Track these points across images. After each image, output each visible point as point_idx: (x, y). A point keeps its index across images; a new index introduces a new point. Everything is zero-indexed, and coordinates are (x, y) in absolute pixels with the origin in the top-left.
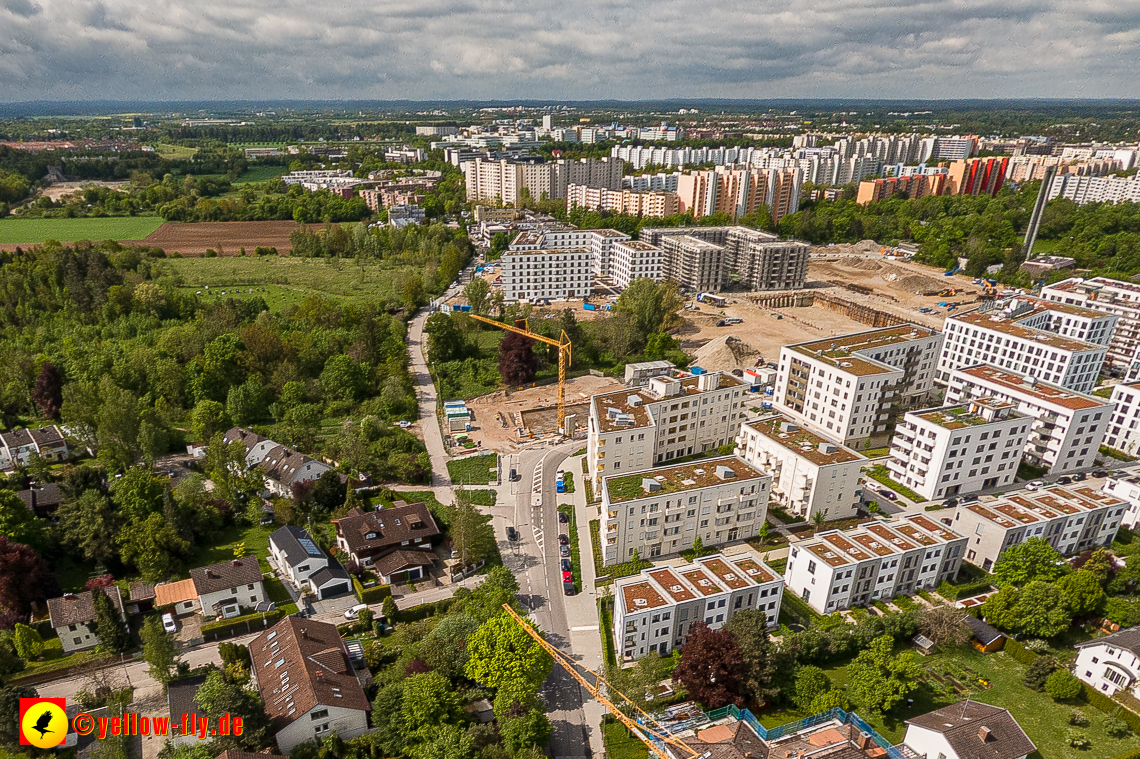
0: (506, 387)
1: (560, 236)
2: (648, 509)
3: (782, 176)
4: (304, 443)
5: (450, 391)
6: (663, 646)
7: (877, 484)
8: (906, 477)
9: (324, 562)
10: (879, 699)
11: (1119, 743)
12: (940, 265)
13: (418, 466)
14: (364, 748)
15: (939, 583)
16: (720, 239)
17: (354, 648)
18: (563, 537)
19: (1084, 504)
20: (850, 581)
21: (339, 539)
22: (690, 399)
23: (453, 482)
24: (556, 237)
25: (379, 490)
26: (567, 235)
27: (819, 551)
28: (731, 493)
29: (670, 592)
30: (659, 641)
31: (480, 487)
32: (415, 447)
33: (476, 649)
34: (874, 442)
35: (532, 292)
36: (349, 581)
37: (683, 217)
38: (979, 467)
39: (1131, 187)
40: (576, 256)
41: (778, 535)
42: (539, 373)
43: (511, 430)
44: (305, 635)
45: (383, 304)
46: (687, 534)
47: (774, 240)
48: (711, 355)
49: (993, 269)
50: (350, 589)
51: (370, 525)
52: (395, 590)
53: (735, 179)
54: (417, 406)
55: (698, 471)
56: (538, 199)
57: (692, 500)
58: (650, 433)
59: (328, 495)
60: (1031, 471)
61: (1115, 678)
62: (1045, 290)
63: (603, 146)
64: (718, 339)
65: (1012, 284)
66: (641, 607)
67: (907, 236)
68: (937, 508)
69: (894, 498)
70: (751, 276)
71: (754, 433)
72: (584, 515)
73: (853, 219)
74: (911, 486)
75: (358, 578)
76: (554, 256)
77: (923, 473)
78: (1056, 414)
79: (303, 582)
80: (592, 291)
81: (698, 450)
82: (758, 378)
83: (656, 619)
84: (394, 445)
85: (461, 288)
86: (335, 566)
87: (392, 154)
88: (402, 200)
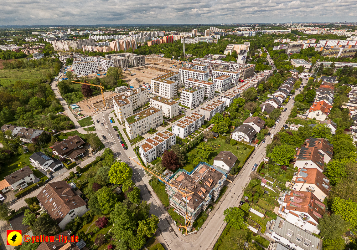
0: (85, 98)
1: (85, 58)
2: (138, 124)
3: (132, 41)
4: (30, 124)
5: (71, 102)
6: (154, 157)
7: (180, 107)
8: (185, 104)
9: (52, 161)
10: (205, 156)
11: (246, 151)
12: (169, 58)
13: (71, 125)
14: (88, 216)
15: (201, 126)
16: (124, 56)
17: (72, 184)
18: (118, 135)
19: (219, 103)
20: (187, 130)
21: (54, 152)
22: (136, 95)
23: (82, 126)
24: (84, 59)
25: (60, 134)
26: (87, 58)
27: (179, 125)
28: (155, 116)
29: (153, 144)
30: (153, 157)
31: (90, 126)
32: (67, 119)
33: (112, 175)
34: (176, 97)
35: (83, 73)
36: (62, 164)
37: (113, 51)
38: (198, 99)
39: (195, 40)
40: (92, 63)
41: (166, 122)
42: (93, 93)
43: (92, 109)
44: (57, 188)
45: (41, 80)
46: (148, 127)
47: (136, 55)
48: (132, 83)
49: (179, 58)
50: (63, 166)
51: (63, 146)
52: (77, 162)
53: (122, 42)
54: (62, 107)
55: (146, 112)
56: (75, 49)
57: (147, 119)
58: (131, 105)
59: (45, 139)
60: (206, 98)
61: (240, 138)
62: (192, 61)
63: (86, 36)
64: (133, 79)
65: (184, 60)
66: (148, 150)
67: (160, 52)
68: (193, 109)
69: (184, 109)
70: (134, 64)
71: (153, 100)
72: (121, 128)
73: (149, 49)
74: (186, 105)
75: (65, 162)
76: (86, 63)
77: (188, 103)
78: (207, 86)
79: (46, 169)
80: (98, 71)
81: (140, 106)
82: (146, 87)
83: (152, 152)
84: (61, 120)
85: (62, 74)
86: (56, 161)
87: (27, 40)
88: (36, 52)
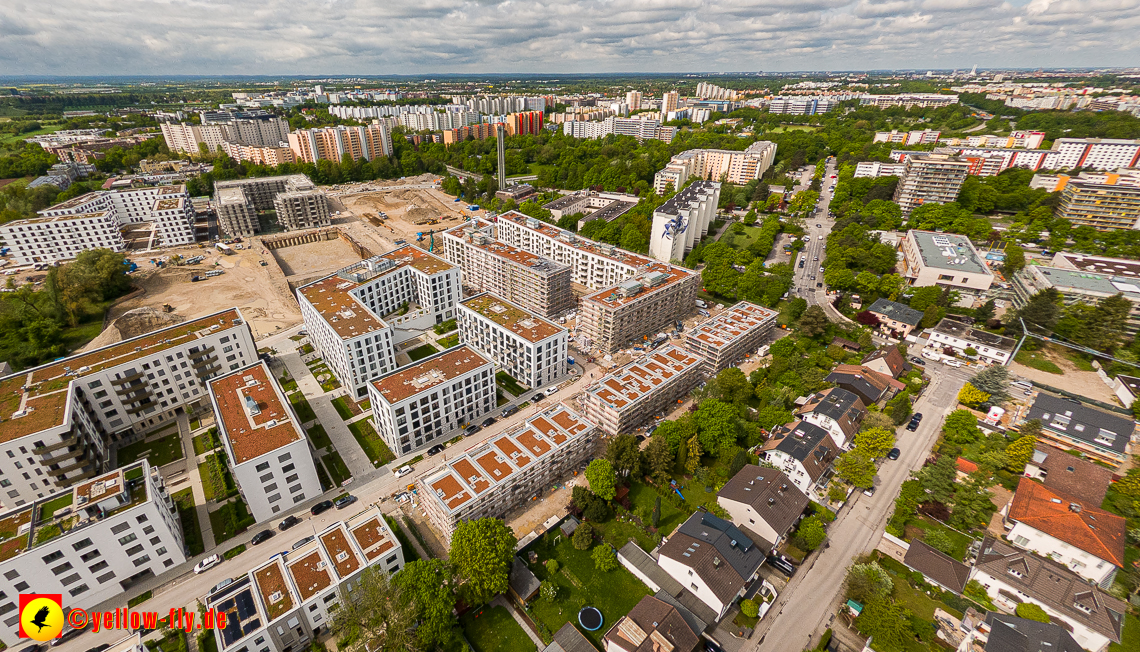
1: (126, 195)
3: (370, 131)
39: (604, 127)
47: (311, 188)
88: (83, 157)
